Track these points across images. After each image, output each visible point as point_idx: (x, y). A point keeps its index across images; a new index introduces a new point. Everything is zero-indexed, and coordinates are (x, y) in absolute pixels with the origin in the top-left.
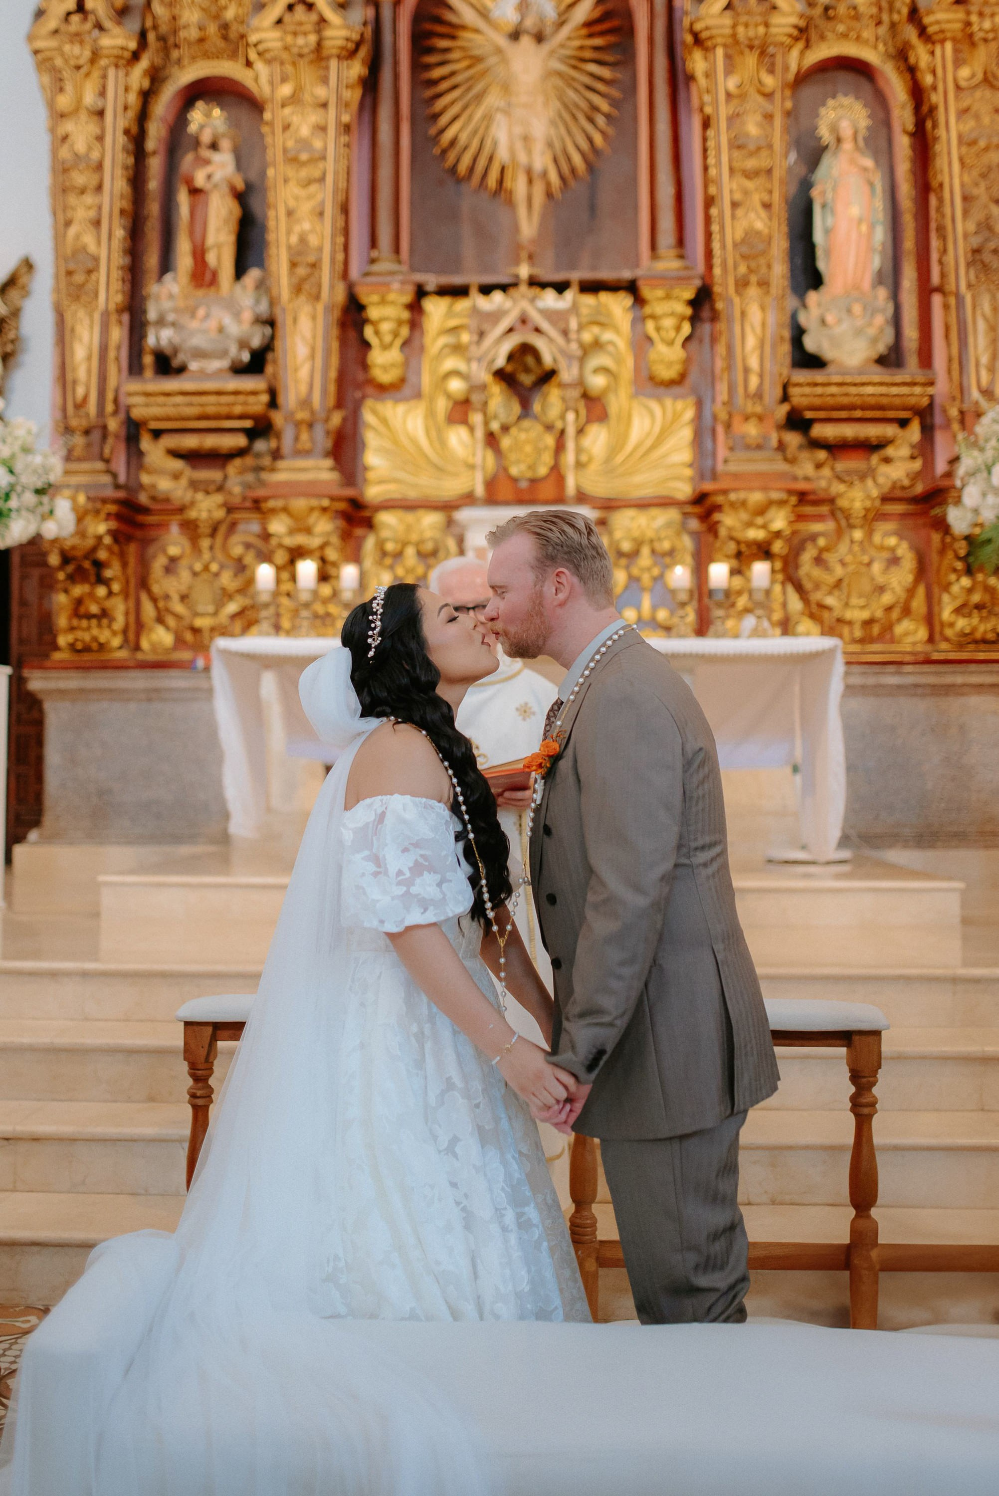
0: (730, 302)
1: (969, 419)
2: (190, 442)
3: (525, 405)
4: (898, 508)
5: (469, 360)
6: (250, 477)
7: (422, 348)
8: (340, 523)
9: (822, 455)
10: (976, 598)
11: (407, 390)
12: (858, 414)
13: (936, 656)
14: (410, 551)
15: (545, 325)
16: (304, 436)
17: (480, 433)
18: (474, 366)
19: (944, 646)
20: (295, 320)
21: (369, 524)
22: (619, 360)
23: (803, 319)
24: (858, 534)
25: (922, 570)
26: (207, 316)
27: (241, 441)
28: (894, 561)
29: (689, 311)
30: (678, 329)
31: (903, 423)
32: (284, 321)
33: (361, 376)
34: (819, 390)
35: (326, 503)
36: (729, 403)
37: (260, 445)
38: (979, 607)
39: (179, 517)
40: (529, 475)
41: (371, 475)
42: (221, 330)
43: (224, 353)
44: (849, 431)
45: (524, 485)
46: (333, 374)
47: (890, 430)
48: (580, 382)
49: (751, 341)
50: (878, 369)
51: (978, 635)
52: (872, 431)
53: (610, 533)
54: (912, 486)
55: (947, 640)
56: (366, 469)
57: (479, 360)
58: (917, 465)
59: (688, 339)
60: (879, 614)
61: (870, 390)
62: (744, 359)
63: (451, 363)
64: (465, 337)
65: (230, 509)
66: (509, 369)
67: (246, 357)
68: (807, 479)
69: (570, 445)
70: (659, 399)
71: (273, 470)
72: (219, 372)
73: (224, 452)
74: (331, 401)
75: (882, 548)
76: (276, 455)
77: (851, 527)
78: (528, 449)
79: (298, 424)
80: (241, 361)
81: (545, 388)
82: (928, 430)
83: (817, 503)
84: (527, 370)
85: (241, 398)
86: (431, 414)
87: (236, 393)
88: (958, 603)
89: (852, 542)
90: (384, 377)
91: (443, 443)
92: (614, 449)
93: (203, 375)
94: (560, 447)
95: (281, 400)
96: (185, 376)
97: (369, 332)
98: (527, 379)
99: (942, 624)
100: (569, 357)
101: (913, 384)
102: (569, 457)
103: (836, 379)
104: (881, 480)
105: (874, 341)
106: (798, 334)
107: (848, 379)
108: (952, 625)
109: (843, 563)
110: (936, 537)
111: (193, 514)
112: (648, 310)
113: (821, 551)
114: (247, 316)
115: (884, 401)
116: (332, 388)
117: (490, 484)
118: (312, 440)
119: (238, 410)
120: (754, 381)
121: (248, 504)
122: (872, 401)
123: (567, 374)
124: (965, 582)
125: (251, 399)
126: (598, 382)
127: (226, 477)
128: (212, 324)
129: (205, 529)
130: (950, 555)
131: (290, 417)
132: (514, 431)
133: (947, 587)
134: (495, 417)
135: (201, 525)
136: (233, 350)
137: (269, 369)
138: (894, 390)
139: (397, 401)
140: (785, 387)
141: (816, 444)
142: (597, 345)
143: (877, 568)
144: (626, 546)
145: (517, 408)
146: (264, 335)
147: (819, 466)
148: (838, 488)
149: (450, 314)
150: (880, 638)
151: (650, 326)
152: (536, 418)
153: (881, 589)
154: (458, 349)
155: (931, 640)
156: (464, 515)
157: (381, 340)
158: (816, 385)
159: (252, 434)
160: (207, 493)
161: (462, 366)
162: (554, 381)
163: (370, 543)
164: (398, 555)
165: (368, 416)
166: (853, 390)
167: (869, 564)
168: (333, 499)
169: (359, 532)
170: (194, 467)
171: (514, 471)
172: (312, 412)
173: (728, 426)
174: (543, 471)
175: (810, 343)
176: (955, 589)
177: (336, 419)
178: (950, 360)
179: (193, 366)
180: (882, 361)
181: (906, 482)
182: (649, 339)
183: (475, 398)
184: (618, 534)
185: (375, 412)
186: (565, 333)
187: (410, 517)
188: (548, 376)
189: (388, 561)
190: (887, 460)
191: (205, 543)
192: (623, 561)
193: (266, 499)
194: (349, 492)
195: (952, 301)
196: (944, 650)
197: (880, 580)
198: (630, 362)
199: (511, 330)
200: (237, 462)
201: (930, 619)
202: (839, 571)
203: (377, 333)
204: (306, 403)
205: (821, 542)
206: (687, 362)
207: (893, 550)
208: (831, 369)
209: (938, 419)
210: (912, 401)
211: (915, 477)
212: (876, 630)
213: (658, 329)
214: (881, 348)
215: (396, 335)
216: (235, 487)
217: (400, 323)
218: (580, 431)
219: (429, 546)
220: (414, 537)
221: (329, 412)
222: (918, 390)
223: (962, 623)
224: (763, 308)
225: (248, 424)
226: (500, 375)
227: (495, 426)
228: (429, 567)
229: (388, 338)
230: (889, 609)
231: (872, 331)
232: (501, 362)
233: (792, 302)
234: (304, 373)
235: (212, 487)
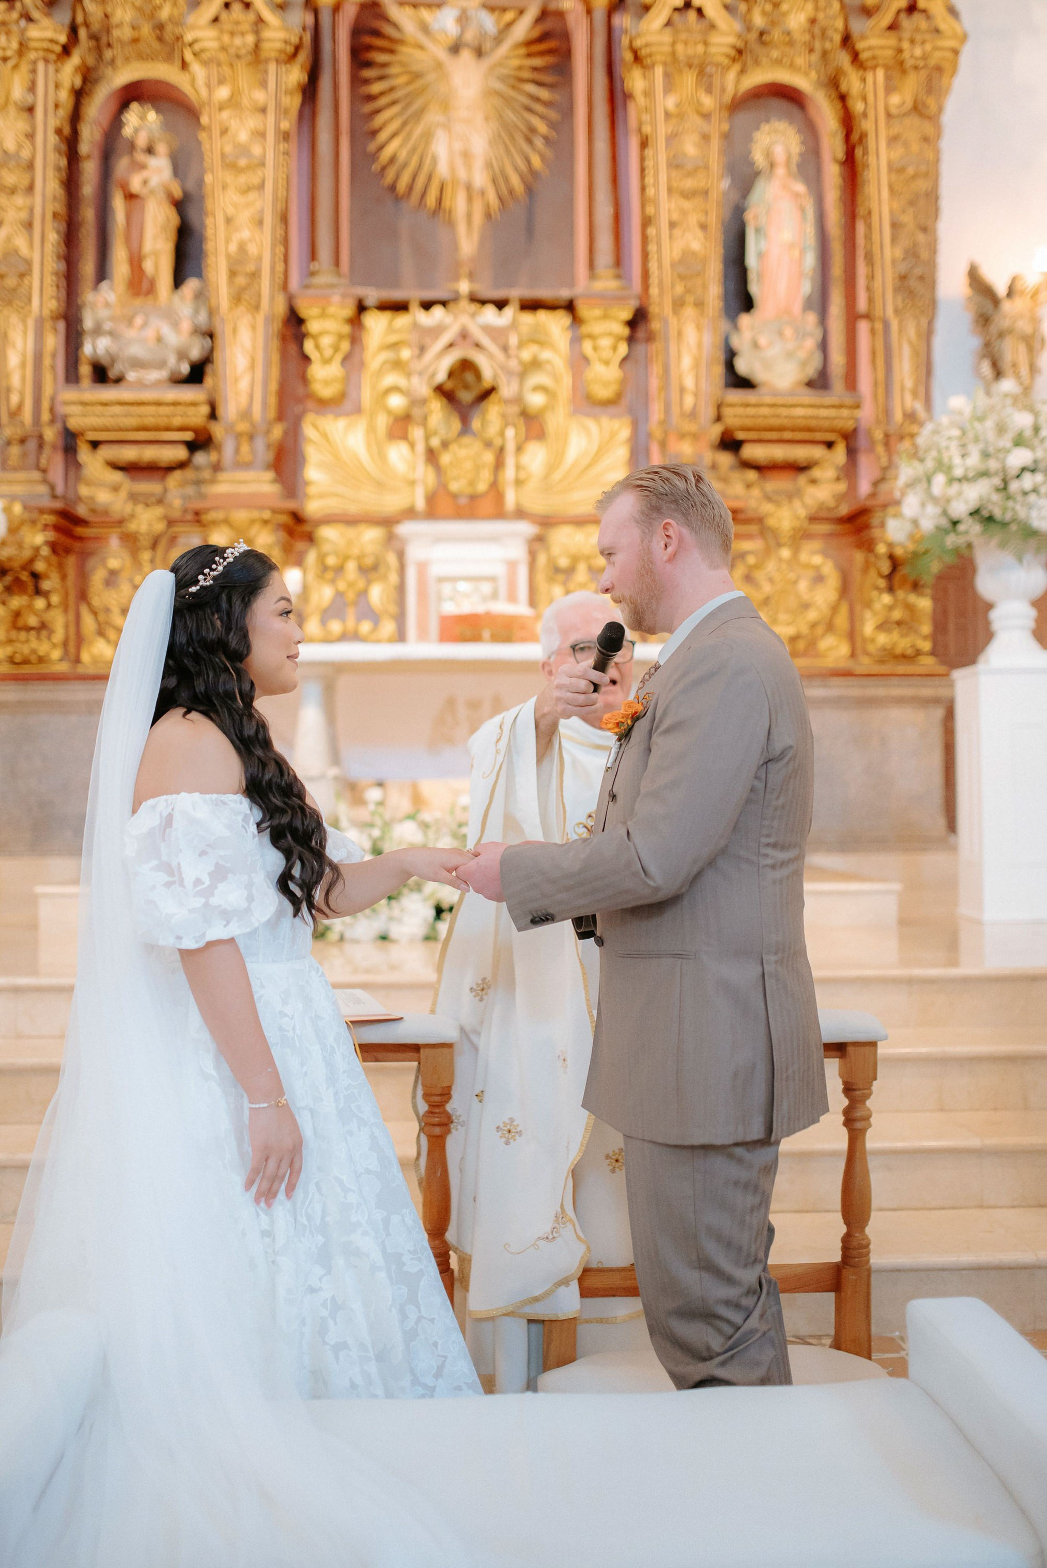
0: (665, 321)
1: (893, 440)
2: (129, 454)
3: (465, 420)
4: (825, 528)
5: (409, 375)
6: (190, 490)
7: (362, 364)
8: (282, 535)
9: (752, 475)
10: (897, 615)
11: (348, 405)
12: (787, 435)
13: (859, 670)
14: (351, 566)
15: (485, 341)
16: (245, 448)
17: (420, 448)
18: (415, 380)
19: (865, 660)
20: (235, 331)
21: (310, 538)
22: (556, 378)
23: (736, 342)
24: (785, 553)
25: (845, 589)
26: (145, 325)
27: (181, 453)
28: (819, 579)
29: (626, 331)
30: (615, 348)
31: (830, 445)
32: (224, 332)
33: (300, 391)
34: (751, 411)
35: (267, 515)
36: (664, 423)
37: (200, 458)
38: (899, 623)
39: (119, 530)
40: (468, 491)
41: (312, 490)
42: (159, 339)
43: (162, 364)
44: (779, 453)
45: (463, 501)
46: (274, 386)
47: (817, 452)
48: (518, 400)
49: (687, 362)
50: (807, 391)
51: (898, 651)
52: (800, 453)
53: (548, 549)
54: (837, 507)
55: (868, 654)
56: (306, 483)
57: (420, 374)
58: (842, 487)
59: (625, 360)
60: (805, 630)
61: (799, 412)
62: (680, 378)
63: (391, 379)
64: (406, 354)
65: (171, 523)
66: (449, 386)
67: (185, 369)
68: (737, 498)
69: (510, 461)
70: (595, 417)
71: (213, 481)
72: (157, 384)
73: (163, 465)
74: (272, 413)
75: (807, 566)
76: (217, 468)
77: (779, 545)
78: (468, 465)
79: (238, 436)
80: (180, 373)
81: (484, 404)
82: (852, 452)
83: (748, 521)
84: (467, 387)
85: (180, 409)
86: (371, 429)
87: (175, 404)
88: (880, 619)
89: (780, 560)
90: (325, 392)
91: (382, 457)
92: (551, 467)
93: (141, 385)
94: (499, 464)
95: (220, 412)
96: (123, 384)
97: (309, 346)
98: (466, 397)
99: (864, 640)
100: (509, 373)
101: (840, 407)
102: (509, 472)
103: (768, 400)
104: (809, 501)
105: (804, 364)
106: (730, 356)
107: (780, 400)
108: (873, 640)
109: (771, 580)
110: (859, 557)
111: (132, 527)
112: (585, 329)
113: (752, 568)
114: (186, 326)
115: (813, 423)
116: (273, 401)
117: (431, 499)
118: (253, 451)
119: (177, 421)
120: (689, 401)
121: (189, 517)
122: (801, 423)
123: (507, 390)
124: (887, 599)
125: (191, 411)
126: (536, 400)
127: (166, 490)
128: (150, 333)
129: (145, 542)
130: (873, 573)
131: (230, 428)
132: (454, 447)
133: (868, 604)
134: (435, 433)
135: (141, 538)
136: (172, 360)
137: (209, 381)
138: (824, 413)
139: (338, 415)
140: (719, 407)
141: (747, 465)
142: (535, 364)
143: (803, 586)
144: (563, 562)
145: (456, 425)
146: (203, 347)
147: (749, 486)
148: (767, 508)
149: (390, 329)
150: (805, 654)
151: (587, 347)
152: (474, 435)
153: (806, 606)
154: (398, 365)
155: (853, 655)
156: (405, 529)
157: (322, 355)
158: (747, 405)
159: (193, 447)
160: (147, 505)
161: (401, 381)
162: (493, 397)
163: (311, 557)
164: (339, 569)
165: (309, 430)
166: (784, 412)
167: (795, 583)
168: (274, 511)
169: (300, 545)
170: (133, 479)
171: (454, 486)
172: (253, 425)
173: (663, 445)
174: (482, 487)
175: (742, 366)
176: (877, 606)
177: (277, 432)
178: (876, 384)
179: (131, 376)
180: (810, 384)
181: (832, 504)
182: (586, 360)
183: (417, 412)
184: (556, 550)
185: (315, 426)
186: (505, 349)
187: (351, 532)
188: (487, 394)
189: (329, 575)
190: (814, 482)
191: (146, 556)
192: (561, 577)
193: (207, 510)
194: (291, 505)
195: (879, 326)
196: (865, 664)
197: (806, 597)
198: (567, 380)
199: (451, 345)
200: (177, 475)
201: (852, 635)
202: (767, 588)
203: (317, 347)
204: (246, 415)
205: (751, 560)
206: (623, 382)
207: (817, 568)
208: (762, 390)
209: (862, 442)
210: (839, 424)
211: (840, 498)
212: (801, 645)
213: (595, 348)
214: (811, 371)
215: (336, 349)
216: (176, 501)
217: (341, 337)
218: (519, 449)
219: (369, 561)
220: (355, 551)
221: (270, 424)
222: (845, 412)
223: (883, 639)
224: (699, 328)
225: (188, 436)
226: (440, 390)
227: (435, 442)
228: (369, 582)
229: (328, 352)
230: (813, 626)
231: (802, 355)
232: (441, 376)
233: (724, 325)
234: (244, 384)
235: (153, 499)
